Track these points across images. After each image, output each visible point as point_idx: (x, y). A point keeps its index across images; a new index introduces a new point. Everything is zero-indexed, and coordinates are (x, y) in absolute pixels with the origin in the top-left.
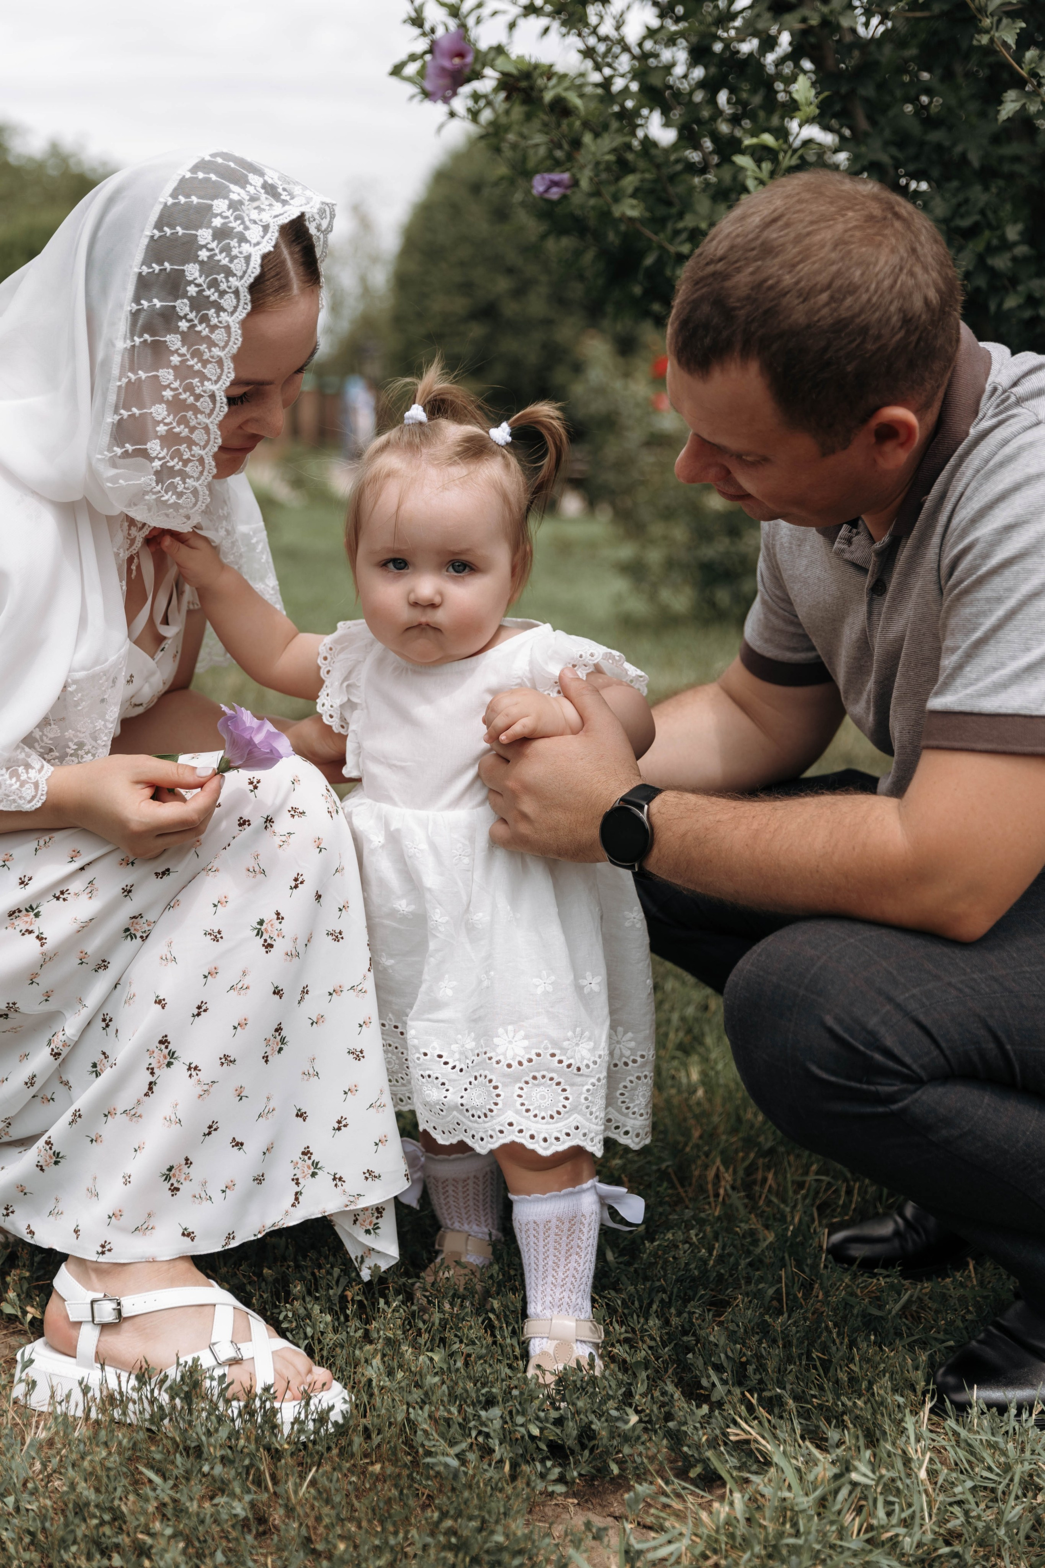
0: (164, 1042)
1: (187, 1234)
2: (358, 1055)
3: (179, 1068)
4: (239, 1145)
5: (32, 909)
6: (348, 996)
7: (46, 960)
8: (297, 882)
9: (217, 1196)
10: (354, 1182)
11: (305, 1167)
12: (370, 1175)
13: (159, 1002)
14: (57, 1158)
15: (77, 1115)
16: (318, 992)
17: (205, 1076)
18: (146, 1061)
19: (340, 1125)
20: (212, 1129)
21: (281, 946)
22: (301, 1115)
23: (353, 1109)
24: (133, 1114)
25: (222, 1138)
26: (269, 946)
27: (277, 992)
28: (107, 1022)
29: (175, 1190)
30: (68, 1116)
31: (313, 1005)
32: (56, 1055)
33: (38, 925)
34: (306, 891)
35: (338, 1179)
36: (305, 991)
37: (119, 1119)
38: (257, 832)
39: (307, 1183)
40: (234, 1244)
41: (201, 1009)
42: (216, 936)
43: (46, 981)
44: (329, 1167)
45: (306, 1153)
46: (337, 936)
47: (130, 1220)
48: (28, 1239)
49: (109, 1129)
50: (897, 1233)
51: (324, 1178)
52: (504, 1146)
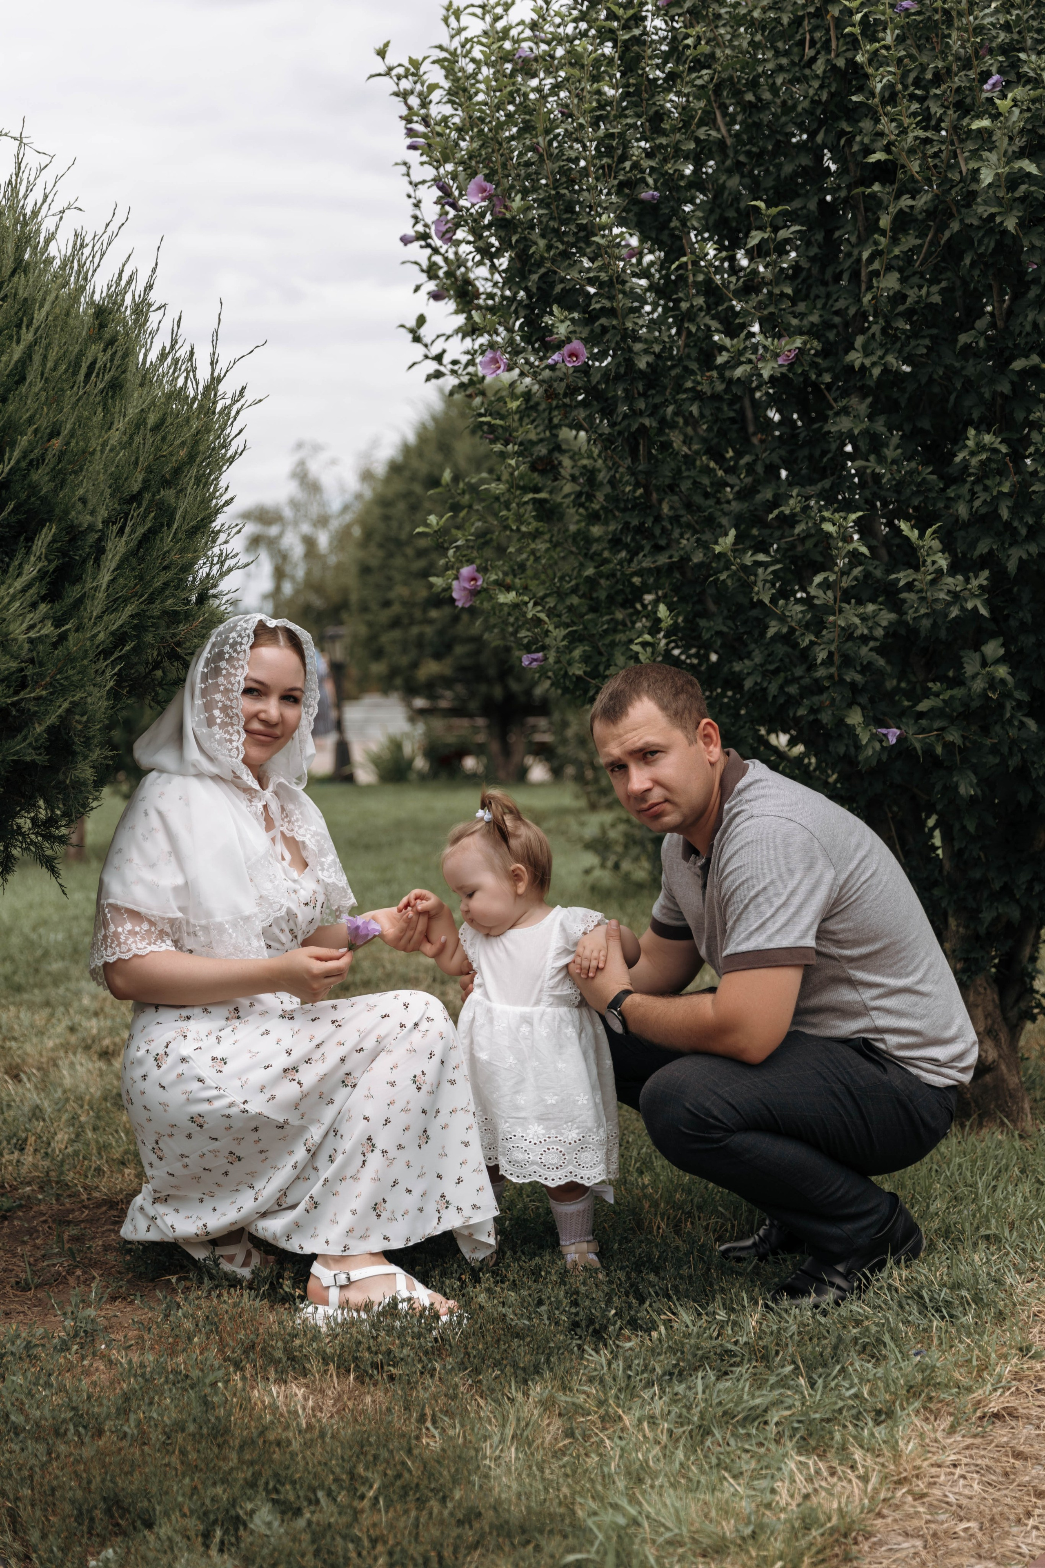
0: (369, 1139)
1: (386, 1238)
2: (466, 1144)
3: (378, 1152)
4: (409, 1191)
5: (295, 1069)
6: (460, 1114)
7: (304, 1096)
8: (431, 1055)
9: (400, 1218)
10: (467, 1211)
11: (442, 1204)
12: (475, 1207)
13: (366, 1118)
14: (316, 1205)
15: (326, 1181)
16: (444, 1112)
17: (390, 1155)
18: (361, 1149)
19: (459, 1181)
20: (395, 1183)
21: (425, 1088)
22: (439, 1176)
23: (466, 1172)
24: (354, 1178)
25: (401, 1188)
26: (419, 1089)
27: (424, 1112)
28: (336, 1132)
29: (379, 1216)
30: (321, 1182)
31: (442, 1119)
32: (309, 1151)
33: (297, 1076)
34: (436, 1060)
35: (459, 1209)
36: (438, 1112)
37: (349, 1181)
38: (410, 1031)
39: (443, 1212)
40: (410, 1244)
41: (387, 1122)
42: (393, 1084)
43: (302, 1108)
44: (454, 1203)
45: (443, 1196)
46: (453, 1083)
47: (358, 1233)
48: (300, 1252)
49: (341, 1188)
50: (754, 1244)
51: (452, 1209)
52: (530, 1183)
